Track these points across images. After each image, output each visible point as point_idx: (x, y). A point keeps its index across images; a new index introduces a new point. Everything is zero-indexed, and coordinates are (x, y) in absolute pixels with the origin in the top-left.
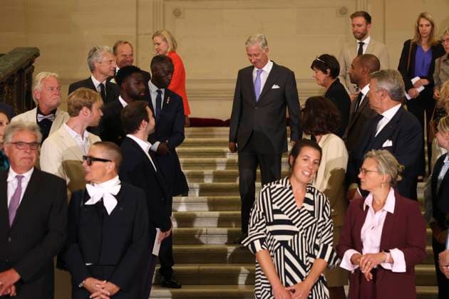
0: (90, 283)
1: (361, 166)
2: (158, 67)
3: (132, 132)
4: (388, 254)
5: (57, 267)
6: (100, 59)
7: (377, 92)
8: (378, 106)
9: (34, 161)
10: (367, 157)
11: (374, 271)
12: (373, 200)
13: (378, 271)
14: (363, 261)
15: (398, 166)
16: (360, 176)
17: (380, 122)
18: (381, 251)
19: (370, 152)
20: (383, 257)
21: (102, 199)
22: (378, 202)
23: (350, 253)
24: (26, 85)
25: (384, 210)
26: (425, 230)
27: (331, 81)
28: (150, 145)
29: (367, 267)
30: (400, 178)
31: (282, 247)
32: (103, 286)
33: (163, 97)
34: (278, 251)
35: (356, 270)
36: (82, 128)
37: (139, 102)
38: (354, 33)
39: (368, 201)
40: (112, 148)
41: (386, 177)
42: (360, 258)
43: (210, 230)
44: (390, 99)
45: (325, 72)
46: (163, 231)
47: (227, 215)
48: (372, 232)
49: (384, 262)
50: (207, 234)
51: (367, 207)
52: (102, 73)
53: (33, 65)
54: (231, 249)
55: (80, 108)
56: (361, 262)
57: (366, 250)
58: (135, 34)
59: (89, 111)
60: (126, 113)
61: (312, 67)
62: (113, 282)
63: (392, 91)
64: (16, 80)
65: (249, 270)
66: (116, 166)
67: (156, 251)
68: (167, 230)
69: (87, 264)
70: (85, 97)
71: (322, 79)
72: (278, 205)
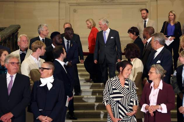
0: (41, 117)
1: (149, 71)
2: (67, 32)
3: (57, 58)
4: (160, 106)
5: (28, 111)
6: (42, 29)
7: (155, 42)
8: (155, 47)
9: (18, 69)
10: (152, 67)
11: (154, 112)
12: (154, 84)
13: (156, 112)
14: (150, 108)
15: (164, 71)
16: (149, 74)
17: (156, 53)
18: (157, 105)
19: (153, 65)
20: (158, 107)
21: (46, 84)
22: (156, 85)
23: (144, 105)
24: (15, 40)
25: (158, 88)
26: (175, 96)
27: (136, 37)
28: (64, 63)
29: (151, 111)
30: (165, 76)
31: (117, 103)
32: (46, 118)
33: (69, 44)
34: (116, 104)
35: (147, 112)
36: (38, 56)
37: (60, 46)
38: (142, 17)
39: (152, 84)
40: (51, 64)
41: (159, 75)
42: (149, 107)
43: (89, 97)
44: (159, 44)
45: (133, 34)
46: (70, 97)
47: (95, 90)
48: (153, 97)
49: (158, 109)
50: (87, 98)
51: (152, 87)
52: (43, 35)
53: (18, 31)
54: (97, 104)
55: (37, 49)
56: (149, 109)
57: (151, 104)
58: (58, 19)
59: (40, 50)
60: (55, 51)
61: (128, 32)
62: (50, 117)
63: (160, 41)
64: (11, 37)
65: (104, 112)
66: (53, 71)
67: (67, 105)
68: (71, 97)
69: (40, 110)
70: (39, 44)
71: (132, 37)
72: (114, 87)
